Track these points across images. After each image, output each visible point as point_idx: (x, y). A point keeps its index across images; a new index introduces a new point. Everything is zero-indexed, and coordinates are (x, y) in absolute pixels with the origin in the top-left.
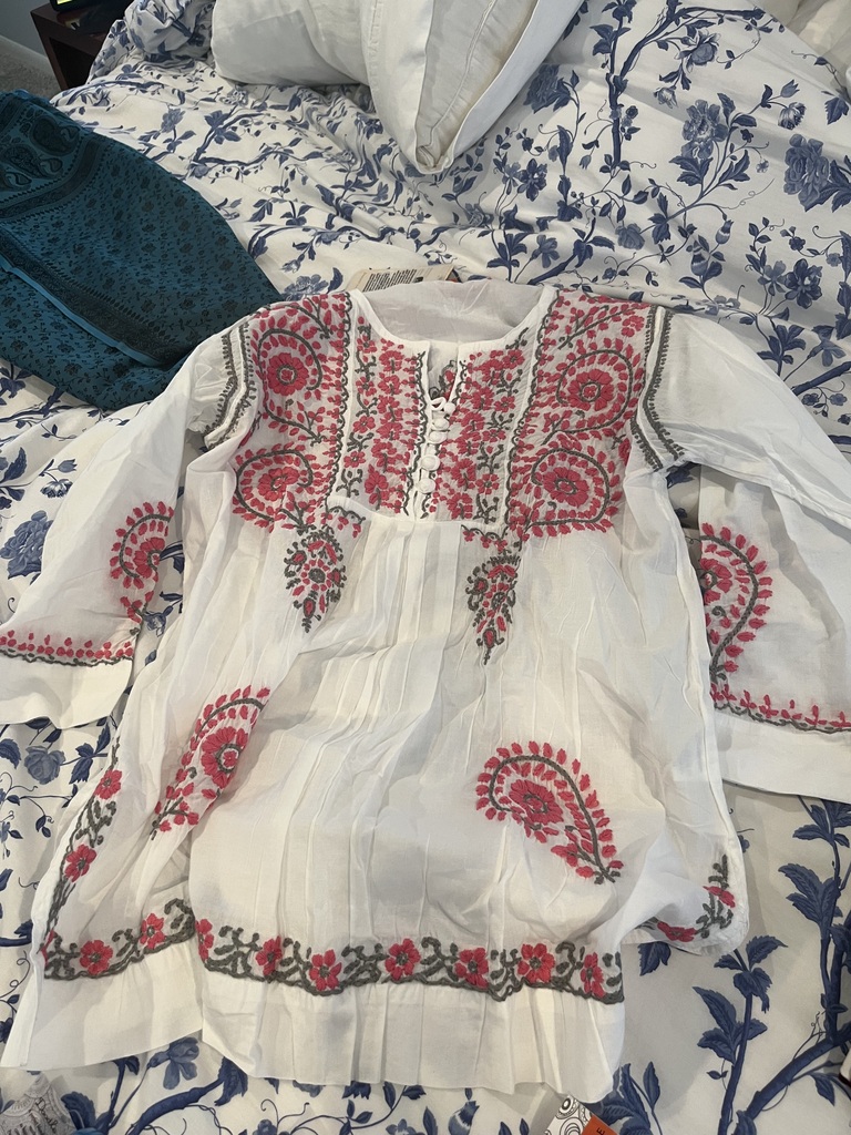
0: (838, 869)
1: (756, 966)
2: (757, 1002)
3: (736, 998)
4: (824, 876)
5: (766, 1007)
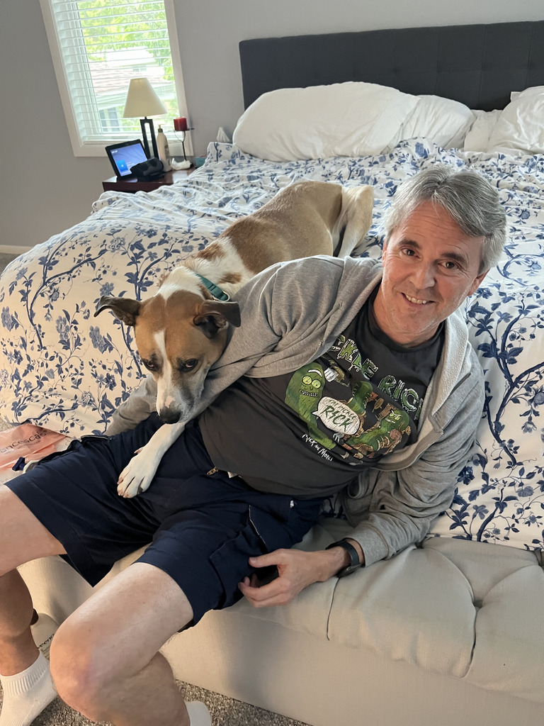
0: (492, 337)
4: (490, 341)
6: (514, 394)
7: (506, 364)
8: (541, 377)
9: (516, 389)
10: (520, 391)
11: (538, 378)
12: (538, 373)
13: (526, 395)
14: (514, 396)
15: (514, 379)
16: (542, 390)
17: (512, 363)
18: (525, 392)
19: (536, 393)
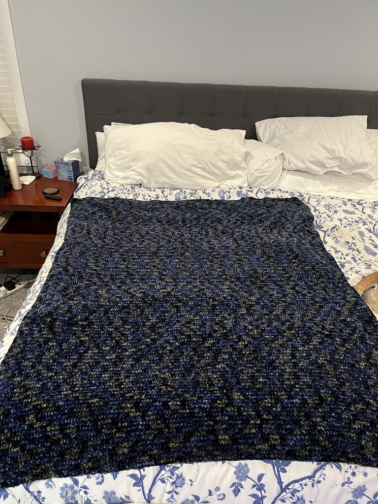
1: (260, 483)
2: (263, 492)
3: (258, 493)
5: (265, 492)
6: (283, 496)
7: (279, 472)
8: (303, 488)
9: (284, 493)
10: (286, 495)
11: (300, 489)
12: (301, 485)
13: (291, 498)
14: (282, 498)
15: (284, 485)
16: (302, 498)
17: (284, 472)
18: (291, 496)
19: (298, 499)
